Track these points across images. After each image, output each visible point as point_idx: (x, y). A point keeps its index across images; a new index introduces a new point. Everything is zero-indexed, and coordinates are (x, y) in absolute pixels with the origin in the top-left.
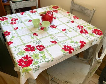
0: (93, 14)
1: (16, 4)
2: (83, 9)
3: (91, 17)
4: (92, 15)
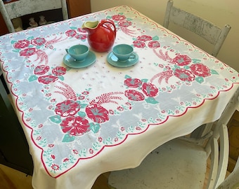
0: (225, 36)
1: (13, 5)
2: (198, 24)
3: (217, 45)
4: (220, 41)
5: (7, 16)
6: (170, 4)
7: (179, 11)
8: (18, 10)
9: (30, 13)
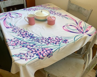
0: (91, 13)
1: (4, 2)
2: (80, 9)
3: (88, 17)
4: (89, 15)
5: (2, 7)
6: (70, 2)
7: (73, 4)
8: (6, 4)
9: (11, 6)
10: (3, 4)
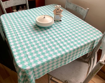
8: (8, 4)
10: (5, 4)
